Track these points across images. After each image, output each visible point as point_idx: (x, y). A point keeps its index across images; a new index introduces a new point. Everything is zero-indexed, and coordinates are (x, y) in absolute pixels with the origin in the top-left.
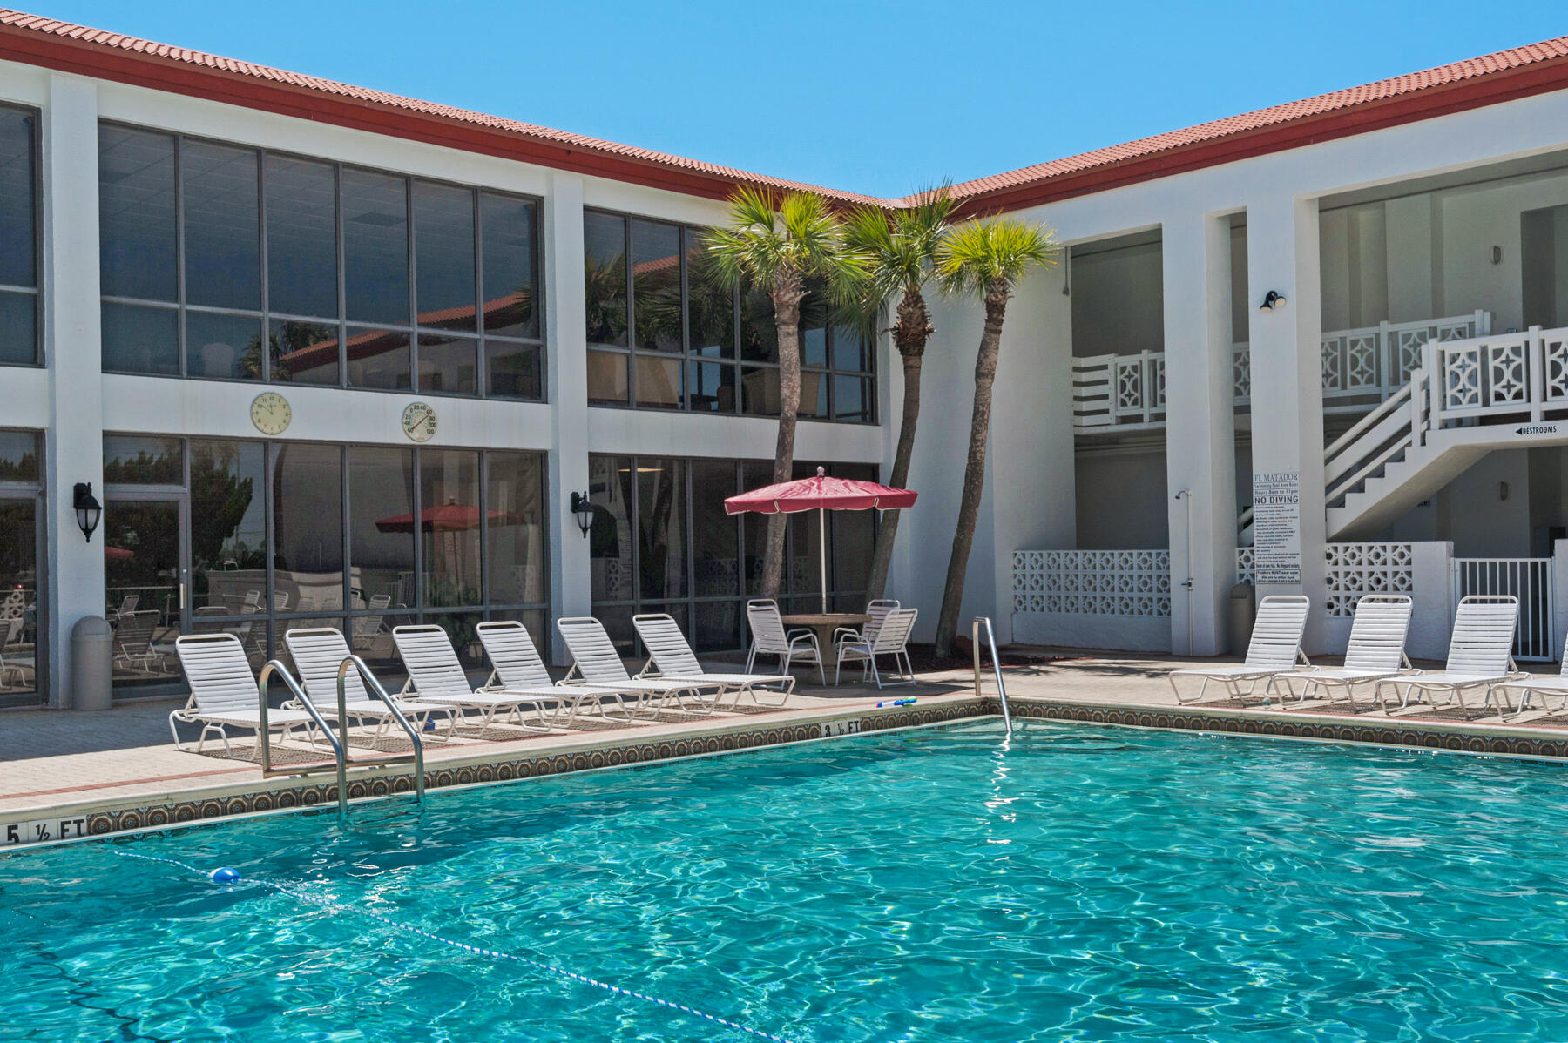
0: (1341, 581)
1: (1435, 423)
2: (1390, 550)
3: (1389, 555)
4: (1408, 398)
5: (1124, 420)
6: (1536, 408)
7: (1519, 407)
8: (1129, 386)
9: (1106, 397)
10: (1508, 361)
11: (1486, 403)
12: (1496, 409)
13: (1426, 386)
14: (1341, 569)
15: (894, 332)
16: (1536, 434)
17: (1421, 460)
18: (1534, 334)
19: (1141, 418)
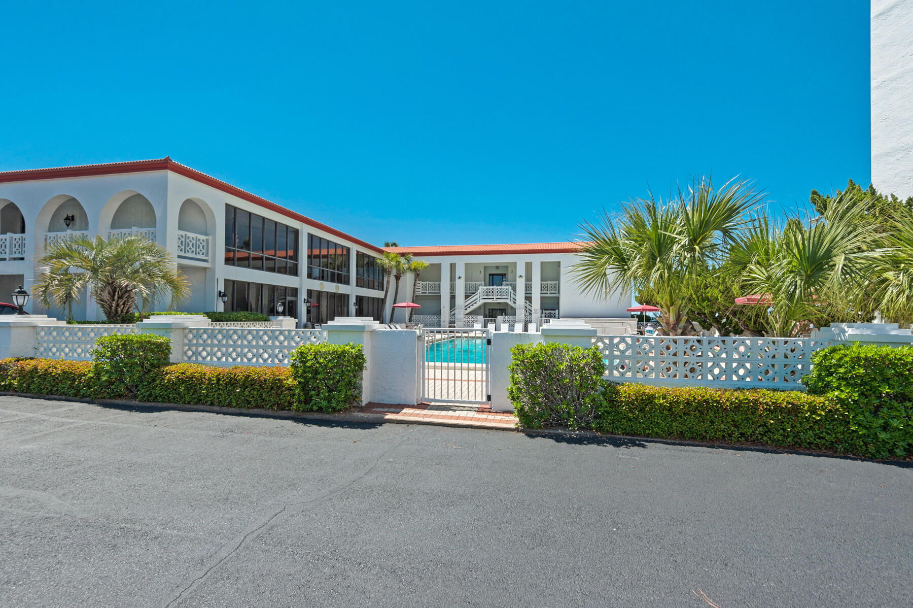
0: (467, 321)
1: (481, 299)
2: (474, 317)
3: (474, 318)
4: (477, 294)
5: (422, 293)
6: (495, 297)
7: (492, 297)
8: (424, 287)
9: (421, 289)
10: (491, 290)
12: (489, 297)
13: (480, 293)
14: (467, 319)
15: (395, 276)
16: (495, 301)
17: (479, 304)
18: (495, 287)
19: (426, 293)
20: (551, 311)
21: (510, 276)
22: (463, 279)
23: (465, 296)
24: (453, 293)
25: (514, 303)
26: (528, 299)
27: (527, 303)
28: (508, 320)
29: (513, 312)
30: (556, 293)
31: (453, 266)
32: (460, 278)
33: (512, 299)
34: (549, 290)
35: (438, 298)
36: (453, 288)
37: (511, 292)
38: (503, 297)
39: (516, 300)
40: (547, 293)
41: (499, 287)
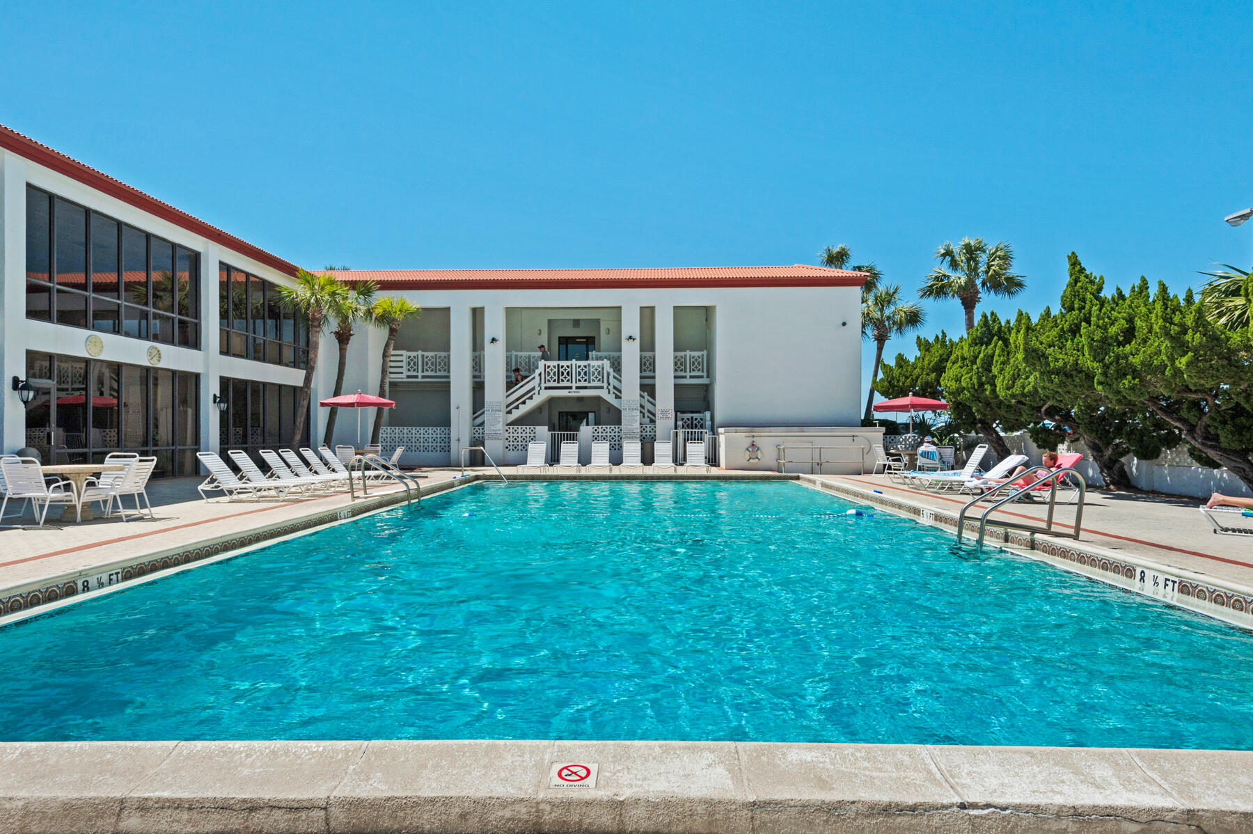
0: (511, 439)
1: (543, 388)
2: (528, 429)
3: (528, 431)
4: (534, 378)
5: (408, 377)
6: (574, 385)
7: (569, 384)
8: (412, 364)
9: (402, 367)
10: (565, 370)
11: (558, 382)
12: (561, 384)
13: (540, 374)
14: (511, 435)
15: (336, 333)
16: (574, 393)
17: (538, 399)
18: (574, 362)
19: (417, 377)
20: (695, 415)
21: (604, 339)
22: (501, 345)
23: (507, 382)
24: (480, 377)
25: (618, 397)
26: (648, 389)
27: (643, 397)
28: (604, 434)
29: (615, 417)
30: (702, 377)
31: (477, 315)
32: (494, 340)
33: (611, 387)
34: (688, 370)
35: (445, 388)
36: (478, 365)
37: (608, 374)
38: (593, 384)
39: (620, 392)
40: (685, 377)
41: (582, 363)
